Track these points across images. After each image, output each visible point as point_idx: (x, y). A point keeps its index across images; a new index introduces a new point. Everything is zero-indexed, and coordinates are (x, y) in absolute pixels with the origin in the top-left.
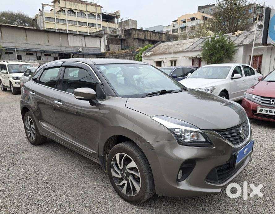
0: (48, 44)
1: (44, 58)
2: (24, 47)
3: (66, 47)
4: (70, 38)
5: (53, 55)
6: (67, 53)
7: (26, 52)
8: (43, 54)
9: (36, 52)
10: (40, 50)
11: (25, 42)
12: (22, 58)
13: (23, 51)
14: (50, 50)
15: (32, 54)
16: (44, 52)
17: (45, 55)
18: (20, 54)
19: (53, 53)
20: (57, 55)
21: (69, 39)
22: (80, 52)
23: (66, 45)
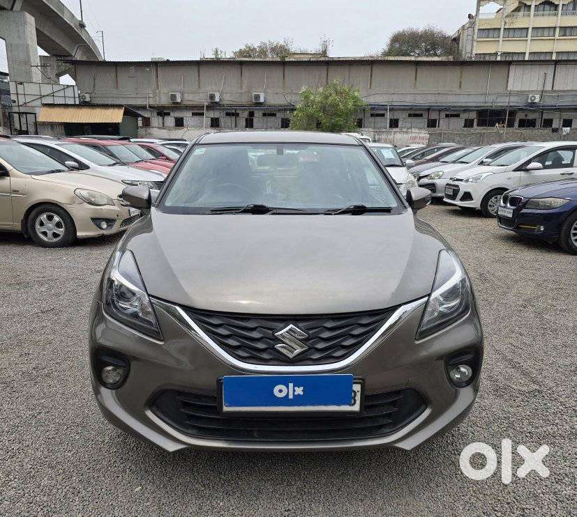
0: (458, 91)
1: (443, 123)
2: (409, 100)
3: (499, 95)
4: (514, 72)
5: (465, 114)
6: (499, 108)
7: (409, 112)
8: (443, 114)
9: (428, 110)
10: (438, 105)
11: (412, 91)
12: (400, 124)
13: (404, 110)
14: (460, 104)
15: (421, 115)
16: (446, 109)
17: (447, 116)
18: (397, 115)
19: (465, 110)
20: (473, 115)
21: (511, 74)
22: (533, 104)
23: (501, 90)
